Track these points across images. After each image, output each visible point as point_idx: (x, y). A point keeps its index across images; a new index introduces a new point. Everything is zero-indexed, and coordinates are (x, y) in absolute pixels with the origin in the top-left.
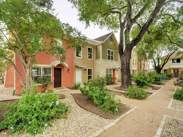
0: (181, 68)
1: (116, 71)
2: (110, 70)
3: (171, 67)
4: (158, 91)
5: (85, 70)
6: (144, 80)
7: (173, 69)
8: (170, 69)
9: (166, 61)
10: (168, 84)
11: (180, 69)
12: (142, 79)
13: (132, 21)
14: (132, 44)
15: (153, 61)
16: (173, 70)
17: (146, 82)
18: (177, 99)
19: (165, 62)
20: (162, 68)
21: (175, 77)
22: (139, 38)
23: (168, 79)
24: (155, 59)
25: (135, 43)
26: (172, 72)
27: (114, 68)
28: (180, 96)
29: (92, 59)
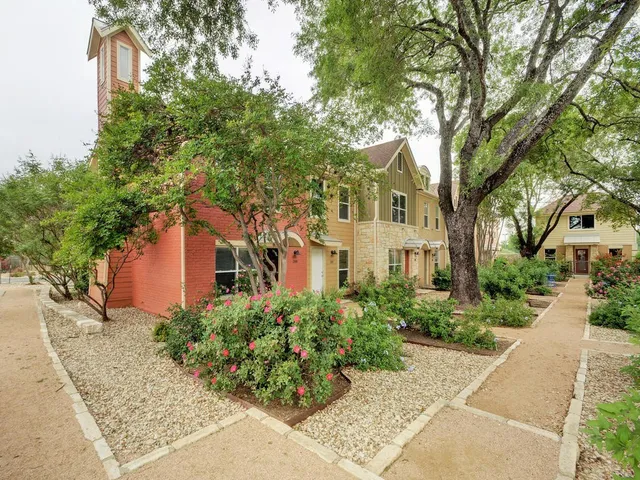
0: (595, 246)
1: (412, 257)
2: (399, 251)
3: (568, 240)
4: (547, 310)
5: (333, 253)
6: (509, 283)
7: (574, 246)
8: (564, 248)
9: (552, 224)
10: (564, 292)
11: (592, 248)
12: (503, 278)
13: (483, 128)
14: (485, 187)
15: (512, 222)
16: (571, 249)
17: (514, 288)
18: (600, 325)
19: (548, 226)
20: (539, 246)
21: (580, 271)
22: (503, 173)
23: (559, 280)
24: (519, 217)
25: (491, 186)
26: (570, 256)
27: (409, 246)
28: (605, 317)
29: (349, 221)
